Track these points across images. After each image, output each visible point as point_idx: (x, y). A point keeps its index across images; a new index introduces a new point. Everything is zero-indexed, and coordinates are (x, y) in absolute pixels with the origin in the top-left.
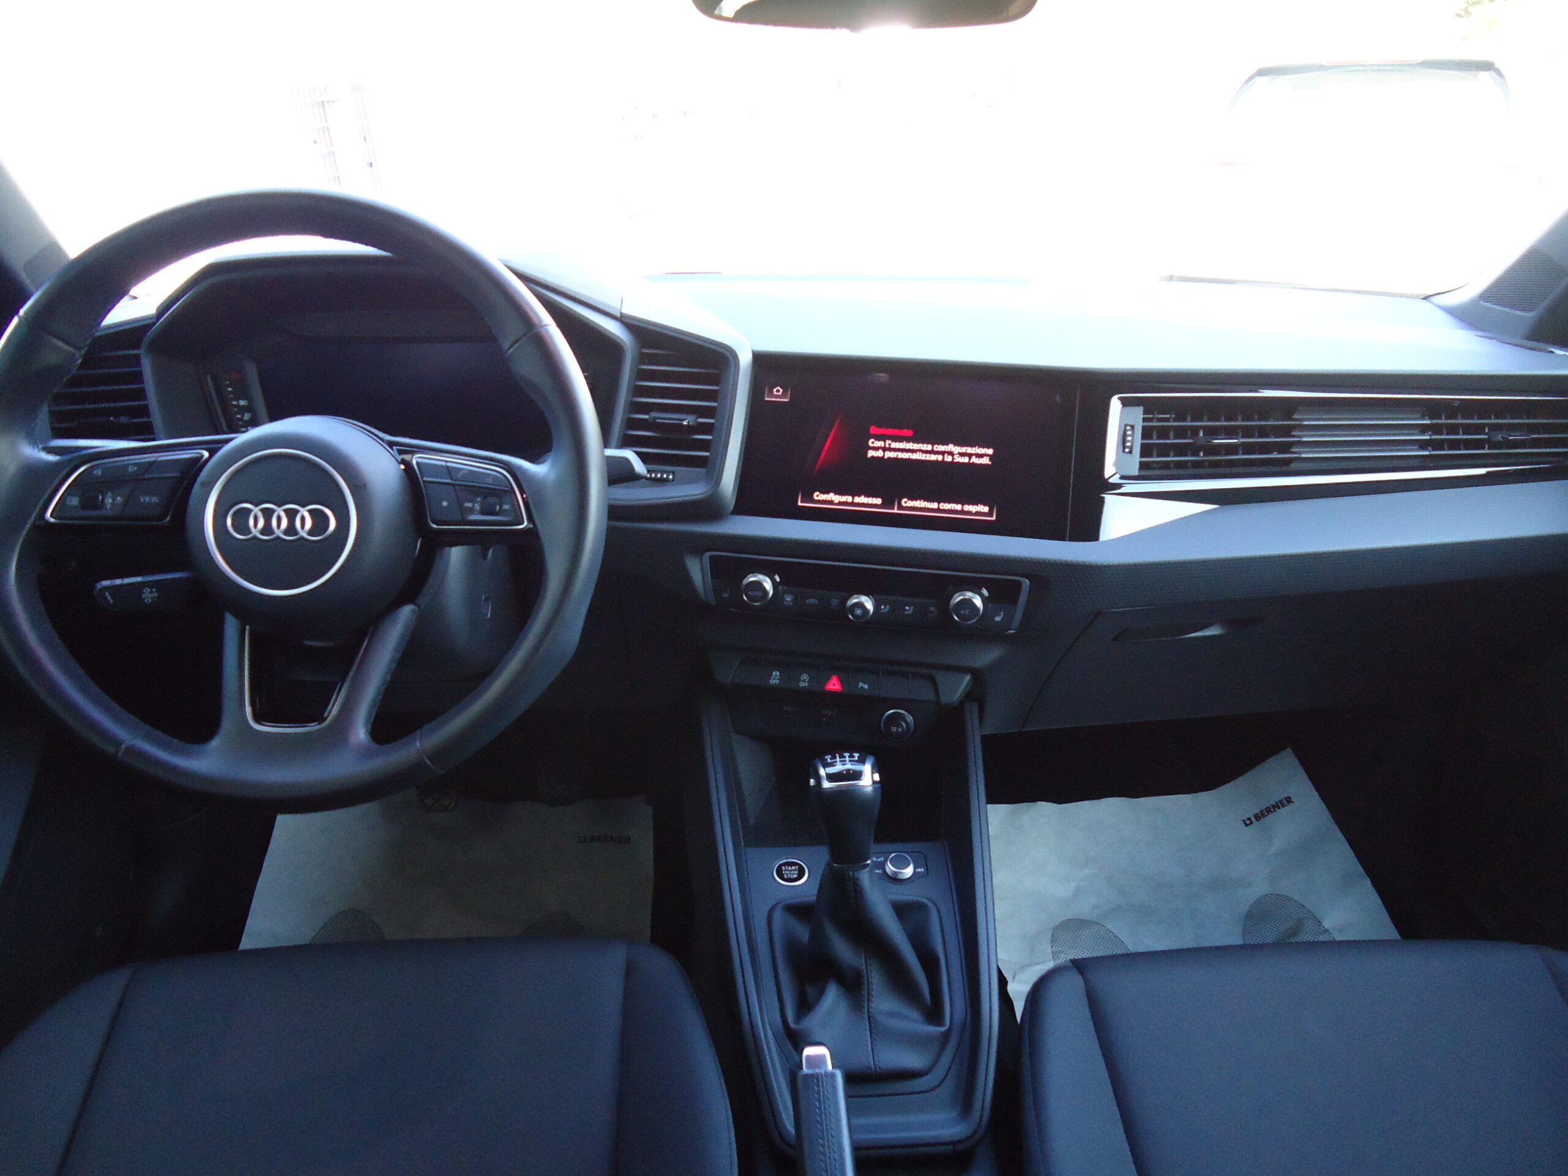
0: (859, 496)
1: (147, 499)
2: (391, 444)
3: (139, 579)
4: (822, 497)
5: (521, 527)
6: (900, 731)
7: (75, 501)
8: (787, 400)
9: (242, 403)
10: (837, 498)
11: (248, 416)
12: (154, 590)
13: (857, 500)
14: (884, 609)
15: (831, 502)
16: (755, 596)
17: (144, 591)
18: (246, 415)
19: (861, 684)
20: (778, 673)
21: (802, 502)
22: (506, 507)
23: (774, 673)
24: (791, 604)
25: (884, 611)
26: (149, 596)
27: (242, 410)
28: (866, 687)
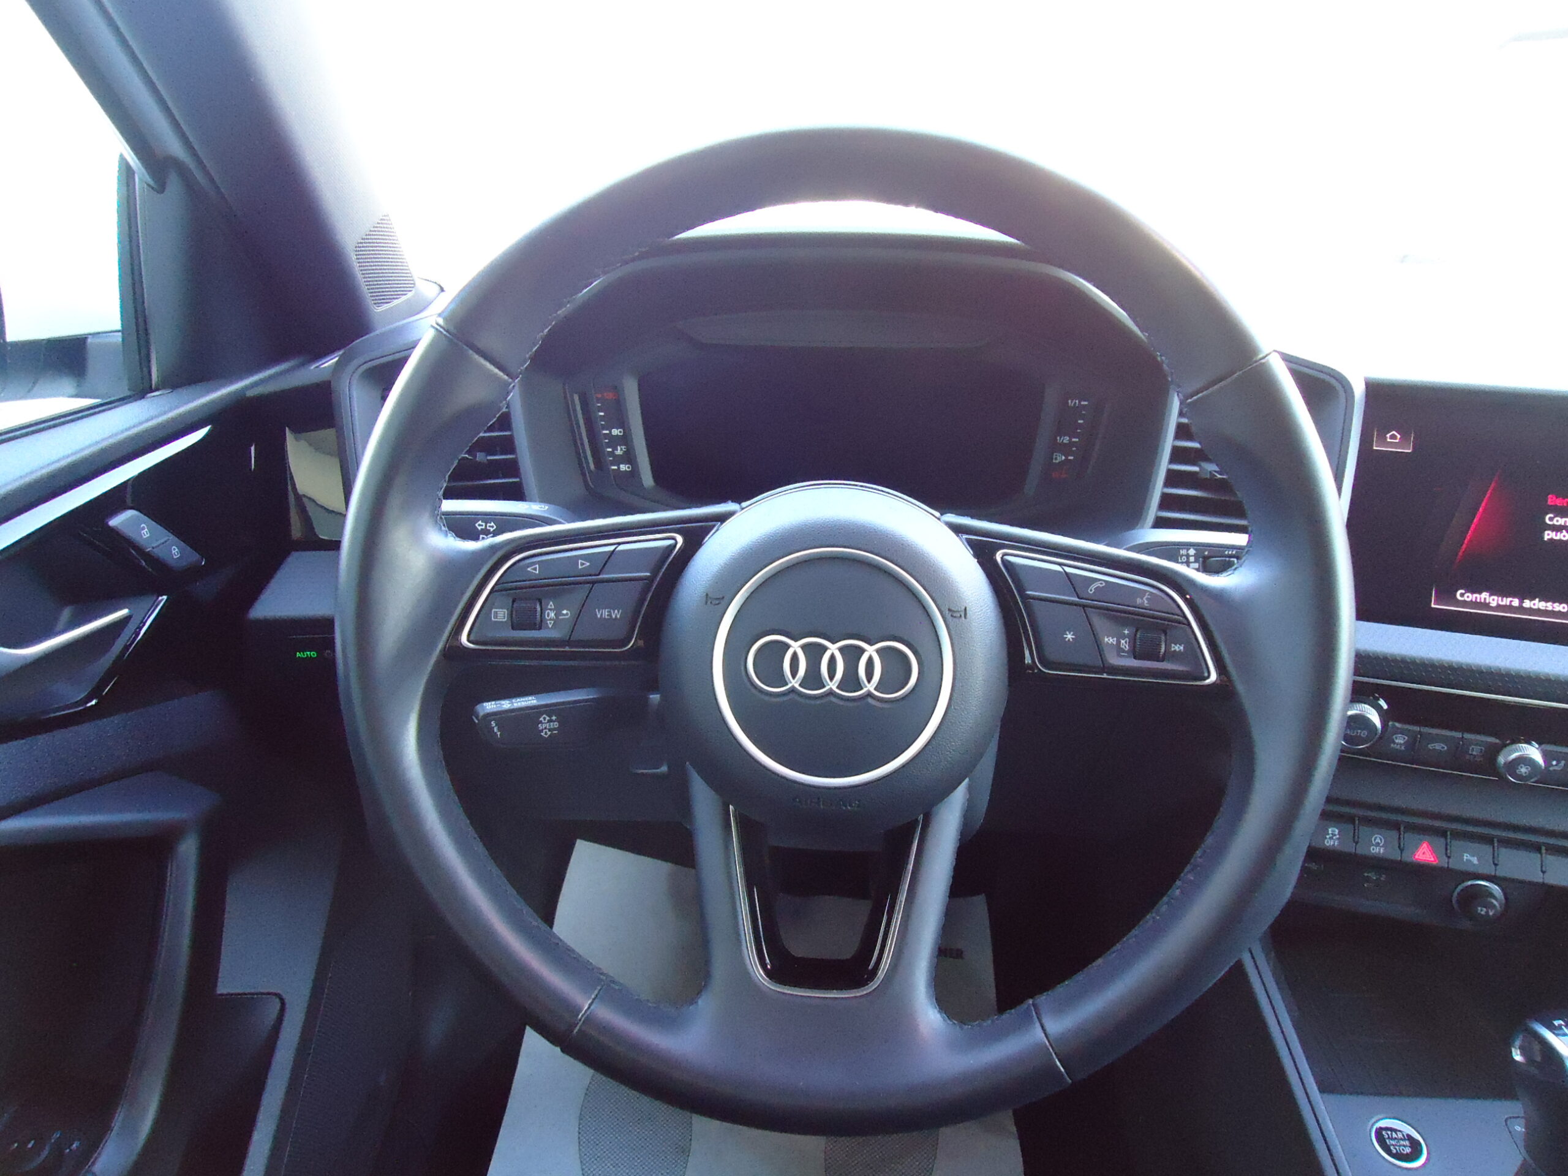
0: (1532, 599)
1: (605, 613)
2: (957, 529)
3: (530, 701)
4: (1469, 597)
5: (1208, 681)
6: (1491, 913)
7: (501, 615)
8: (1410, 451)
9: (615, 432)
10: (1494, 601)
11: (621, 450)
12: (554, 718)
13: (1527, 604)
14: (1556, 765)
15: (1486, 606)
16: (1356, 736)
17: (541, 719)
18: (619, 448)
19: (1466, 857)
20: (1337, 831)
21: (1434, 604)
22: (1178, 648)
23: (1330, 831)
24: (1403, 748)
25: (1556, 768)
26: (547, 726)
27: (614, 441)
28: (1475, 860)
